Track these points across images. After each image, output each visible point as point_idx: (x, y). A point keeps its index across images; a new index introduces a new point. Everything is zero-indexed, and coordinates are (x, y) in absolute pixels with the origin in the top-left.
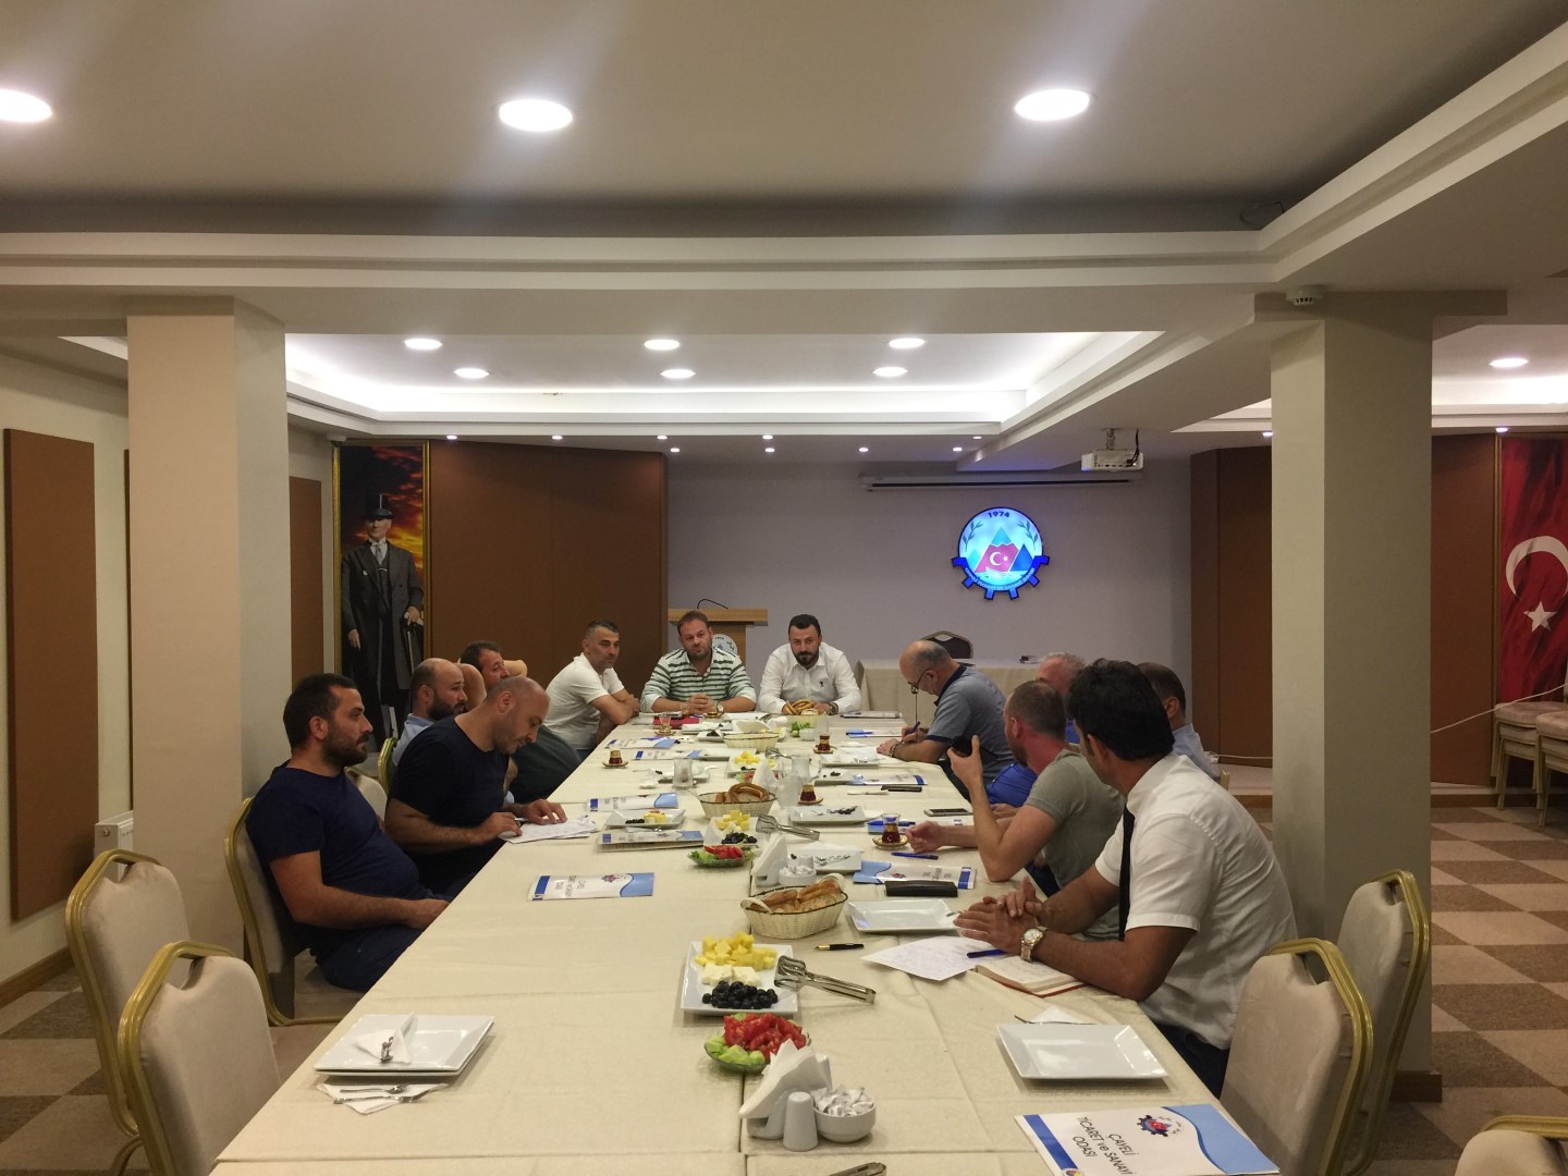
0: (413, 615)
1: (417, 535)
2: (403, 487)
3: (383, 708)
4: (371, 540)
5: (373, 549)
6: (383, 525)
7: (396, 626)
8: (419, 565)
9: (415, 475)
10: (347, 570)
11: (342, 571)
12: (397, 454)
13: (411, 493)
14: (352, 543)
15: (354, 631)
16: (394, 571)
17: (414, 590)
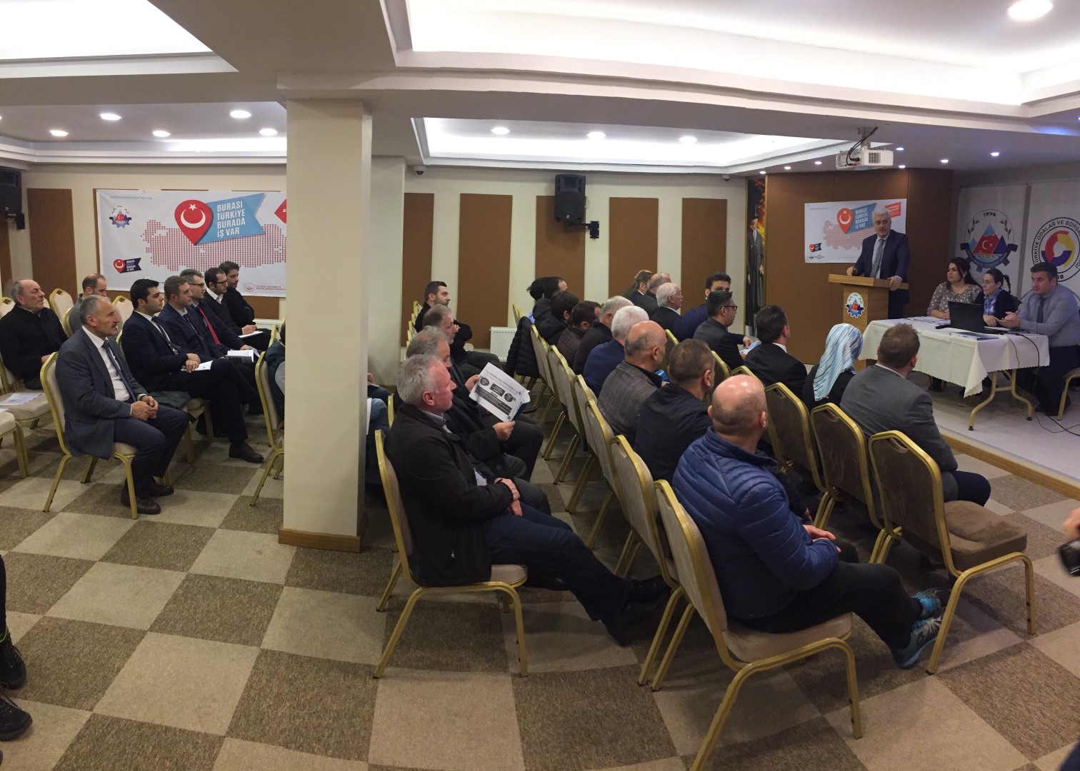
0: (761, 269)
2: (761, 200)
4: (753, 230)
5: (753, 233)
6: (756, 220)
7: (758, 274)
8: (764, 242)
9: (763, 194)
10: (748, 244)
12: (760, 183)
13: (762, 204)
14: (749, 231)
15: (749, 276)
16: (757, 245)
17: (762, 256)
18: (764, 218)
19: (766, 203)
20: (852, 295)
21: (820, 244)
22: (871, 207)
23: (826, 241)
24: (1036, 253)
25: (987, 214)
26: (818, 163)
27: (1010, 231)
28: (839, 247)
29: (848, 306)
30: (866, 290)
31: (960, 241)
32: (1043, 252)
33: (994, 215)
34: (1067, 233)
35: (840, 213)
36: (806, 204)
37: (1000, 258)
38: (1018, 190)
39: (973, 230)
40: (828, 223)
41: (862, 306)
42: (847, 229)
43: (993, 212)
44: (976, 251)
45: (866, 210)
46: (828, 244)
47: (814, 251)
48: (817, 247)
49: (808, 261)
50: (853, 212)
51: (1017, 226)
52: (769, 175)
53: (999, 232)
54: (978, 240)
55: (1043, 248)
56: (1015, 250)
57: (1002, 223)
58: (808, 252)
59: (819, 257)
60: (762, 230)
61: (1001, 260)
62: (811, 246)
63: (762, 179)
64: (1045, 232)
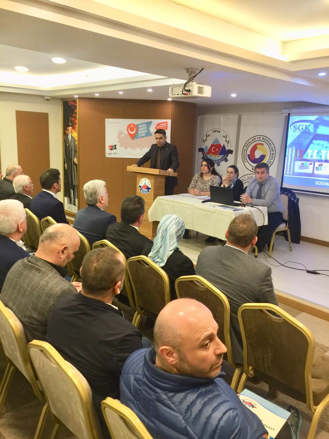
0: (76, 160)
1: (76, 132)
2: (74, 115)
3: (71, 189)
4: (68, 134)
5: (69, 136)
6: (70, 128)
7: (73, 163)
8: (76, 143)
9: (76, 111)
10: (65, 143)
11: (64, 144)
12: (73, 103)
13: (75, 117)
14: (65, 134)
15: (66, 164)
16: (72, 144)
17: (76, 151)
18: (77, 126)
19: (77, 116)
20: (143, 179)
21: (115, 146)
22: (149, 124)
23: (120, 143)
24: (244, 156)
25: (215, 131)
26: (121, 93)
27: (229, 142)
28: (129, 148)
29: (140, 186)
30: (153, 177)
31: (198, 147)
32: (248, 155)
33: (219, 132)
34: (263, 144)
35: (129, 126)
36: (106, 119)
37: (223, 157)
38: (233, 118)
39: (206, 140)
40: (120, 133)
41: (150, 187)
42: (133, 137)
43: (219, 130)
44: (208, 153)
45: (145, 125)
46: (121, 146)
47: (112, 149)
48: (113, 148)
49: (107, 156)
50: (136, 127)
51: (232, 138)
52: (79, 98)
53: (222, 142)
54: (209, 147)
55: (248, 153)
56: (232, 153)
57: (224, 137)
58: (107, 150)
59: (115, 154)
60: (75, 135)
61: (223, 159)
62: (110, 146)
63: (75, 101)
64: (250, 144)
